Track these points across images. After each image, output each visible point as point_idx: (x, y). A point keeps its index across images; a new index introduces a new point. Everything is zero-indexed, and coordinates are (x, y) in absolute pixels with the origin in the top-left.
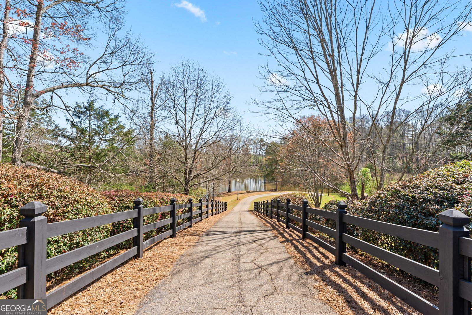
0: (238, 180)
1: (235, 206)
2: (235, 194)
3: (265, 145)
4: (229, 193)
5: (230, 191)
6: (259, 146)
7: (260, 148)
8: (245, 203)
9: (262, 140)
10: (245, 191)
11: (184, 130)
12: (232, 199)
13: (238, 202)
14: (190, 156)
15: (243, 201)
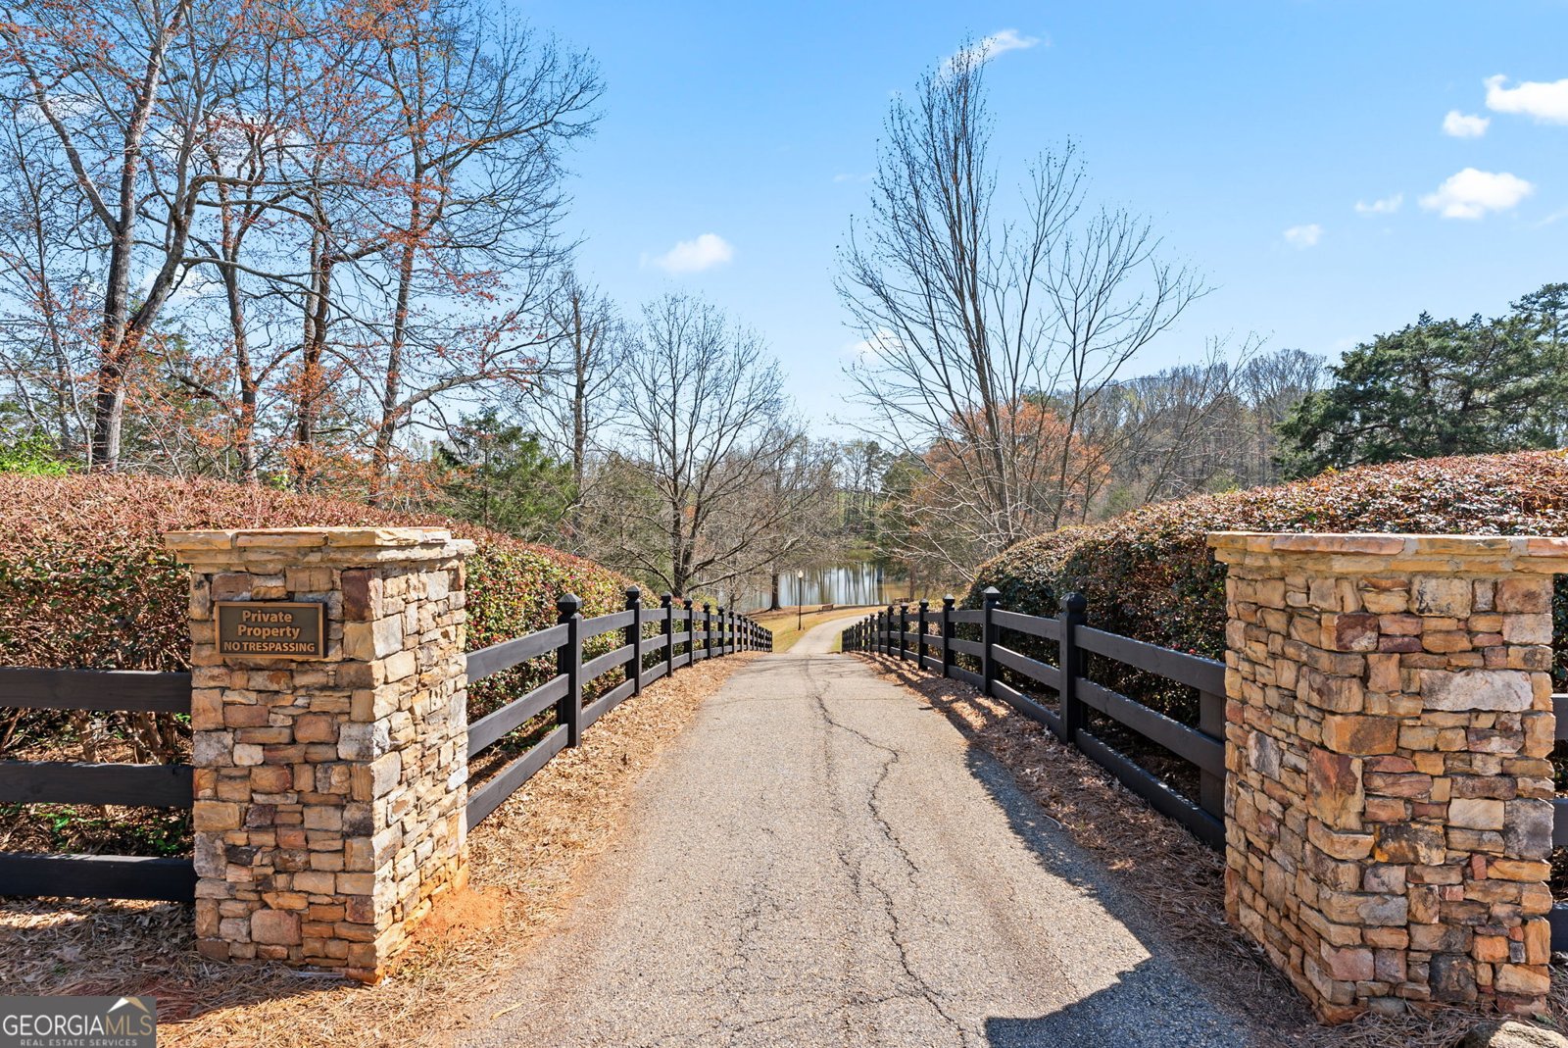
0: (801, 574)
1: (792, 644)
2: (793, 613)
3: (884, 463)
4: (774, 612)
5: (775, 605)
6: (865, 465)
7: (868, 472)
8: (818, 638)
9: (873, 448)
10: (821, 606)
11: (673, 455)
12: (784, 629)
13: (801, 636)
14: (687, 516)
15: (814, 631)
